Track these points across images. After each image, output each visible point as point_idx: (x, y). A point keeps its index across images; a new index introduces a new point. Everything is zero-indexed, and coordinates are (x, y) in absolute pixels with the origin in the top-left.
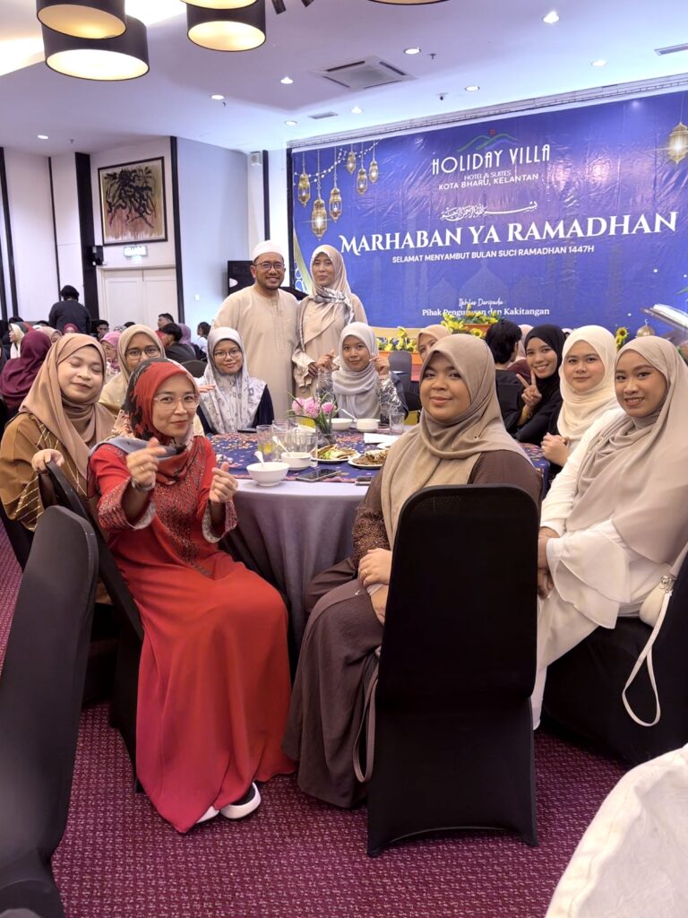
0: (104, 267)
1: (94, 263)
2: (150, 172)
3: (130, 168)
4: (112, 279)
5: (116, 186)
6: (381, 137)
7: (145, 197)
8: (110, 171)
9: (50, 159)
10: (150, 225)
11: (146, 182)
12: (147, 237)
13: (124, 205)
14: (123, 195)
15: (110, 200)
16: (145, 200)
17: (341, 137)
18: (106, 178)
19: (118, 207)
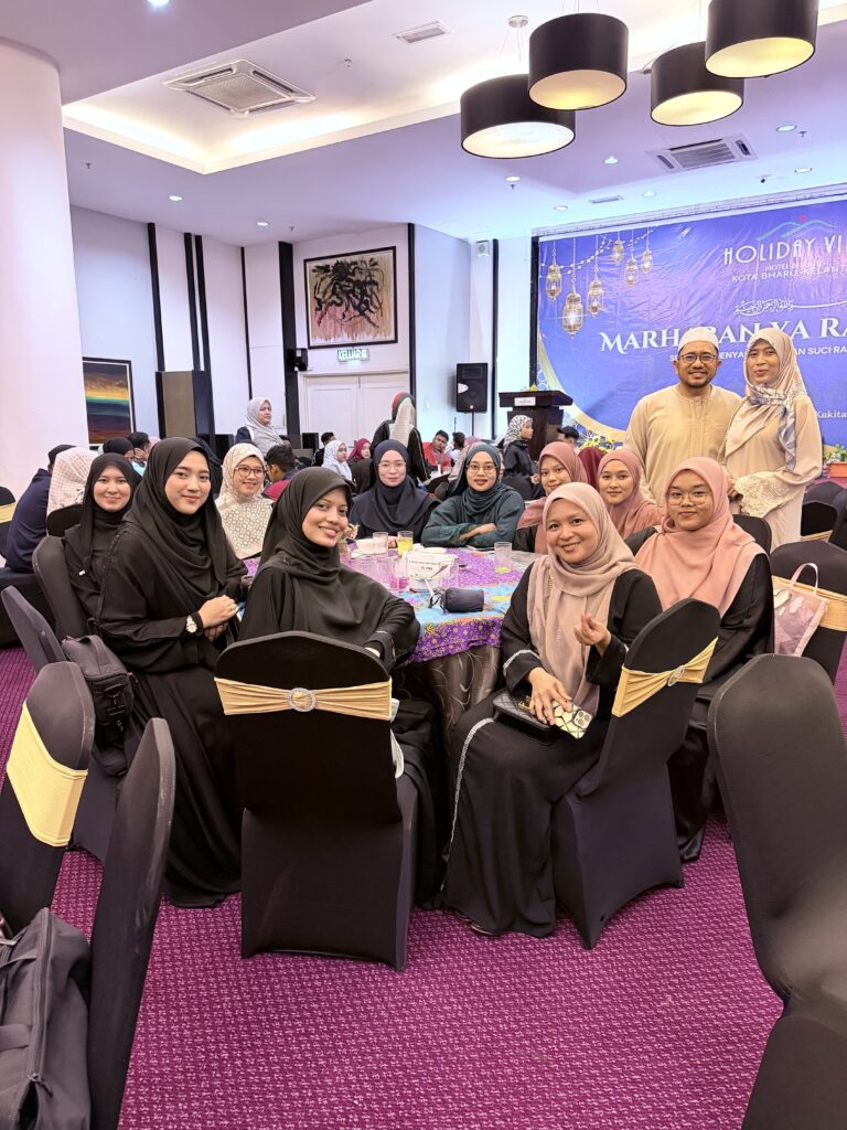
0: (309, 373)
1: (296, 369)
2: (376, 264)
3: (349, 259)
4: (318, 387)
5: (329, 280)
6: (657, 224)
7: (369, 293)
8: (320, 263)
9: (243, 249)
10: (374, 325)
11: (370, 276)
12: (370, 339)
13: (339, 301)
14: (338, 290)
15: (320, 296)
16: (367, 296)
17: (604, 224)
18: (314, 271)
19: (330, 304)
